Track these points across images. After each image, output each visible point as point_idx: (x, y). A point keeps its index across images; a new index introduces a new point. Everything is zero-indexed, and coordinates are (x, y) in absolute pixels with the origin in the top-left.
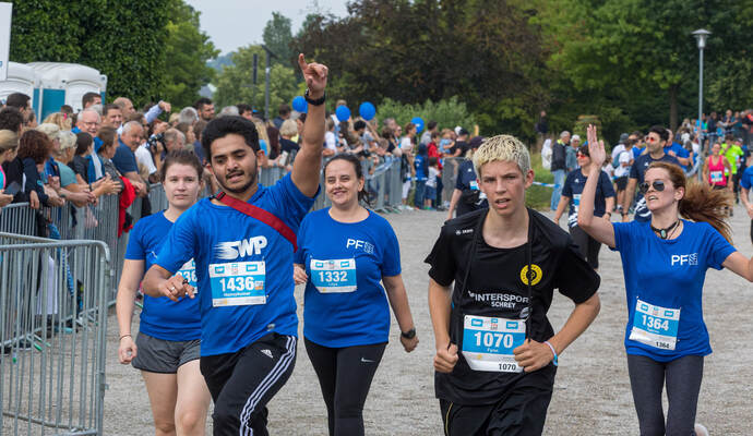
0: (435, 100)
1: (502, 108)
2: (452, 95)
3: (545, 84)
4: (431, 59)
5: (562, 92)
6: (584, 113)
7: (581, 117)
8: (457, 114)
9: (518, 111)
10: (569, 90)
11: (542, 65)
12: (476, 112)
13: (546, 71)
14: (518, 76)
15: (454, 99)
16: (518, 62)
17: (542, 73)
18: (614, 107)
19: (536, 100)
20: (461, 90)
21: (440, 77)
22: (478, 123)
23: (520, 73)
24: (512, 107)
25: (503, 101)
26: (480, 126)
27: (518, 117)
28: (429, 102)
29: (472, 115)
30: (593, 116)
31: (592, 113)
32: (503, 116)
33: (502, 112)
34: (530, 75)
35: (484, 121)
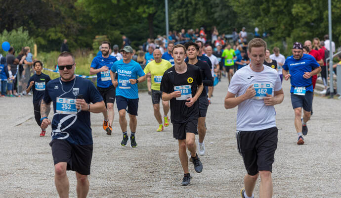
0: (9, 30)
1: (49, 33)
2: (18, 26)
3: (74, 18)
4: (5, 5)
5: (84, 22)
6: (98, 34)
7: (97, 37)
8: (23, 38)
9: (59, 35)
10: (88, 21)
11: (72, 7)
12: (35, 36)
13: (74, 11)
14: (58, 14)
15: (21, 29)
16: (57, 6)
17: (72, 12)
18: (115, 30)
19: (69, 28)
20: (25, 24)
21: (11, 16)
22: (36, 43)
23: (58, 11)
24: (55, 32)
25: (50, 30)
26: (37, 45)
27: (59, 39)
28: (5, 32)
29: (32, 38)
30: (105, 36)
31: (103, 34)
32: (50, 38)
33: (50, 36)
34: (65, 13)
35: (39, 42)
